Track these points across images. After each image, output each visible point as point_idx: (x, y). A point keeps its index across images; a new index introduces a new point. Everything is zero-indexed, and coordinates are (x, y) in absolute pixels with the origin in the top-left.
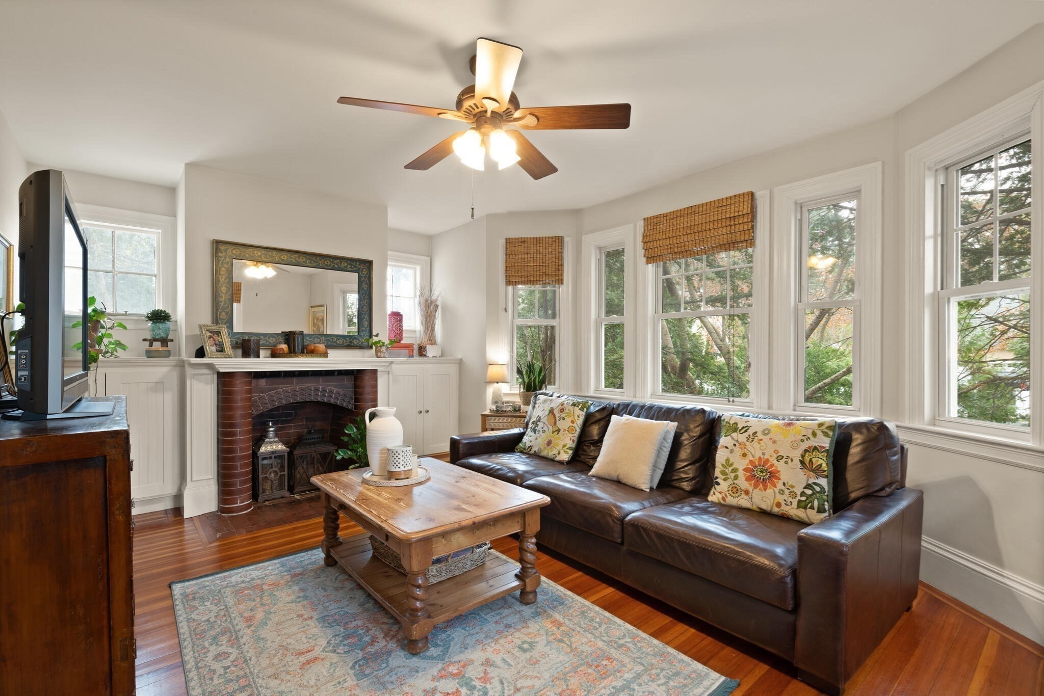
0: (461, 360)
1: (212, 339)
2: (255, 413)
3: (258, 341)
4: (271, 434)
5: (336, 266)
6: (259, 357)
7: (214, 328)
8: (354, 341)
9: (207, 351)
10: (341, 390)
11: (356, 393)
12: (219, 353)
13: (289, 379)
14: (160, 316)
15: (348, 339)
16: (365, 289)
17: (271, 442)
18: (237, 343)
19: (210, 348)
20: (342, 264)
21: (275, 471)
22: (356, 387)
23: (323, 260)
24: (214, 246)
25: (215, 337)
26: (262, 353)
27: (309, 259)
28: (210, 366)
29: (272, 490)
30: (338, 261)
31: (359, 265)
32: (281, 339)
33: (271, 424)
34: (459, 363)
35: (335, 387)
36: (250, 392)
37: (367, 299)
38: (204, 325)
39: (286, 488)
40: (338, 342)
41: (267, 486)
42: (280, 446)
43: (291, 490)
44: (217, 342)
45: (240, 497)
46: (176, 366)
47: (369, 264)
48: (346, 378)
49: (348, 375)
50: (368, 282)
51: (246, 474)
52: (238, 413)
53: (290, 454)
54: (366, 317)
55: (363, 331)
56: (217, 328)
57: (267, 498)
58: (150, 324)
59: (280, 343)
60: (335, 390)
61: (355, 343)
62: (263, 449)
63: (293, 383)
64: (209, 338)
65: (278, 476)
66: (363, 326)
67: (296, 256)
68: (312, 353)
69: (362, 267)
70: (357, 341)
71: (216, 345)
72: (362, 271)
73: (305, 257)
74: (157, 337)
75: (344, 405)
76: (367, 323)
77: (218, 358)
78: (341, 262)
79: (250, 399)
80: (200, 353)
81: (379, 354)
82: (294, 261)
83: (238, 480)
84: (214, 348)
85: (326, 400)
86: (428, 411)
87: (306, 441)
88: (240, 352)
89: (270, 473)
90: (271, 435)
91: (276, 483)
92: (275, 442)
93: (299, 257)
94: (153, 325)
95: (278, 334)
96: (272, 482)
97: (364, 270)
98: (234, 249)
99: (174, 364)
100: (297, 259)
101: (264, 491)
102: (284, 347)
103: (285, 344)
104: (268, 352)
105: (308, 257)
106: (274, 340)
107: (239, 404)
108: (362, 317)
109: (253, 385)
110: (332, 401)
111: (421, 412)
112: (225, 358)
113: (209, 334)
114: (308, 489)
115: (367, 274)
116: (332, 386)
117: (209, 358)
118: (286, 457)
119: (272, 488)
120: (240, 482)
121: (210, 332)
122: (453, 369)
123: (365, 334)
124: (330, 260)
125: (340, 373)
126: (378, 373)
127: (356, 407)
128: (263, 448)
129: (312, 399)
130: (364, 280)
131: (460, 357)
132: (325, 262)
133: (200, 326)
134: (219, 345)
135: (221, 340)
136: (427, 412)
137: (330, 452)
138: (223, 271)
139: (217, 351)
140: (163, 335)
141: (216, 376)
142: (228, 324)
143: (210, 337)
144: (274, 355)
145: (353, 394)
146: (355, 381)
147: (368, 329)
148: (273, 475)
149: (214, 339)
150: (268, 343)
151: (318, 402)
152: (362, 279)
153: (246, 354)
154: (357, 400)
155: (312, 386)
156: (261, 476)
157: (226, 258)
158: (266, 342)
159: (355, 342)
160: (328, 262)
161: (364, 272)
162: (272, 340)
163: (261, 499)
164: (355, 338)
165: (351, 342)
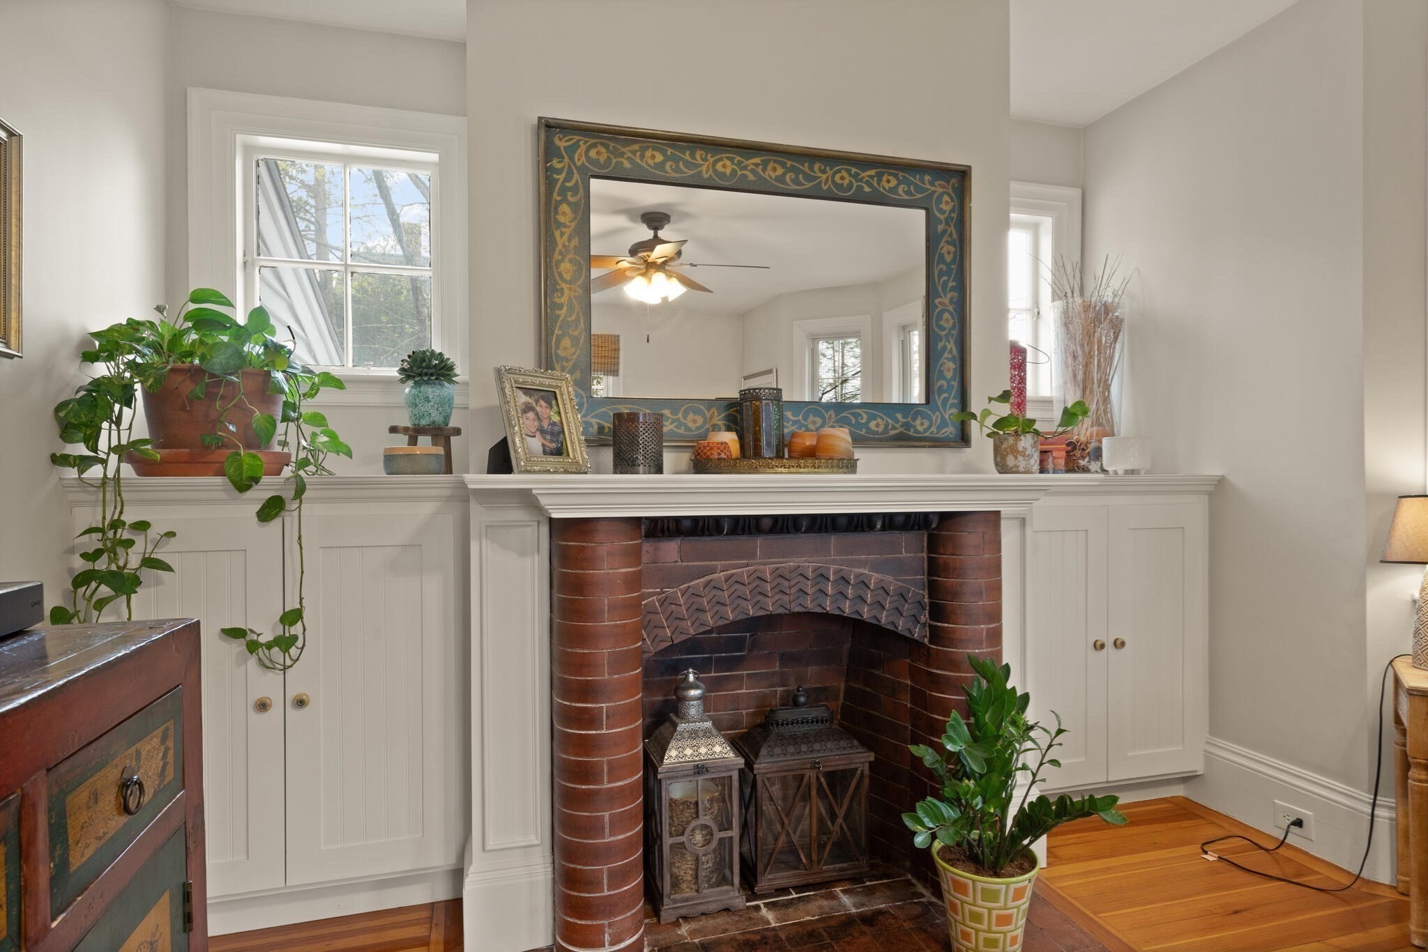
0: (1221, 483)
1: (531, 415)
2: (652, 648)
3: (658, 421)
4: (694, 709)
5: (867, 189)
6: (659, 470)
7: (537, 381)
8: (918, 422)
9: (516, 451)
10: (889, 578)
11: (933, 588)
12: (551, 459)
13: (743, 542)
14: (428, 367)
15: (899, 416)
16: (948, 258)
17: (694, 734)
18: (601, 429)
19: (527, 445)
20: (884, 183)
21: (705, 827)
22: (934, 568)
23: (830, 173)
24: (543, 136)
25: (542, 408)
26: (669, 458)
27: (792, 169)
28: (527, 499)
29: (696, 883)
30: (872, 172)
31: (932, 184)
32: (719, 418)
33: (691, 678)
34: (1210, 494)
35: (873, 569)
36: (634, 582)
37: (952, 289)
38: (510, 371)
39: (737, 880)
40: (872, 425)
41: (685, 869)
42: (718, 749)
43: (749, 882)
44: (545, 425)
45: (610, 925)
46: (449, 499)
47: (959, 177)
48: (904, 538)
49: (912, 528)
50: (955, 236)
51: (627, 847)
52: (604, 652)
53: (747, 775)
54: (952, 346)
55: (941, 391)
56: (547, 382)
57: (683, 912)
58: (407, 389)
59: (715, 428)
60: (874, 578)
61: (920, 429)
62: (672, 755)
63: (753, 555)
64: (525, 411)
65: (714, 843)
66: (941, 376)
67: (757, 160)
68: (812, 456)
69: (940, 190)
70: (926, 423)
71: (542, 431)
72: (939, 201)
73: (783, 165)
74: (423, 422)
75: (902, 625)
76: (951, 365)
77: (548, 472)
78: (880, 176)
79: (634, 607)
80: (501, 460)
81: (1010, 461)
82: (751, 177)
83: (604, 869)
84: (536, 444)
85: (848, 609)
86: (1123, 644)
87: (786, 730)
88: (608, 455)
89: (693, 830)
90: (693, 711)
91: (708, 863)
92: (707, 734)
93: (765, 164)
94: (414, 391)
95: (710, 403)
96: (697, 859)
97: (946, 198)
98: (594, 146)
99: (446, 492)
100: (760, 170)
101: (676, 884)
102: (730, 438)
103: (729, 429)
104: (685, 458)
105: (789, 163)
106: (700, 420)
107: (607, 622)
108: (940, 345)
109: (645, 558)
110: (866, 614)
111: (1102, 646)
112: (566, 472)
113: (523, 398)
114: (795, 882)
115: (953, 210)
116: (863, 564)
117: (521, 472)
118: (736, 784)
119: (696, 877)
120: (611, 873)
121: (527, 391)
122: (1194, 512)
123: (946, 400)
124: (848, 171)
125: (891, 522)
126: (1003, 523)
127: (937, 635)
128: (673, 753)
129: (810, 605)
130: (944, 232)
131: (1216, 471)
132: (837, 178)
133: (498, 372)
134: (552, 434)
135: (556, 418)
136: (1119, 644)
137: (854, 771)
138: (564, 214)
139: (545, 453)
140: (436, 417)
141: (545, 530)
142: (578, 375)
143: (528, 408)
144: (701, 465)
145: (926, 594)
146: (932, 548)
147: (955, 384)
148: (699, 837)
149: (537, 414)
150: (682, 431)
151: (826, 617)
152: (940, 228)
153: (624, 463)
154: (938, 612)
155: (808, 564)
156: (668, 841)
157: (570, 173)
158: (678, 427)
159: (920, 425)
160: (843, 177)
161: (943, 206)
162: (694, 422)
163: (667, 914)
164: (918, 413)
165: (907, 426)
